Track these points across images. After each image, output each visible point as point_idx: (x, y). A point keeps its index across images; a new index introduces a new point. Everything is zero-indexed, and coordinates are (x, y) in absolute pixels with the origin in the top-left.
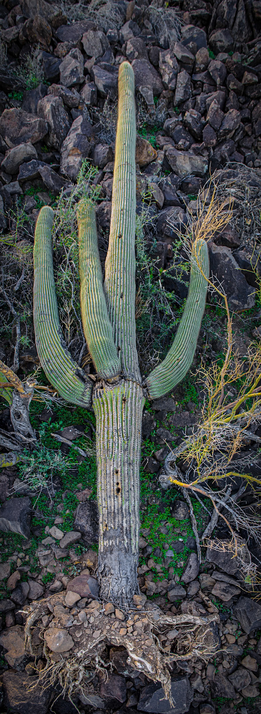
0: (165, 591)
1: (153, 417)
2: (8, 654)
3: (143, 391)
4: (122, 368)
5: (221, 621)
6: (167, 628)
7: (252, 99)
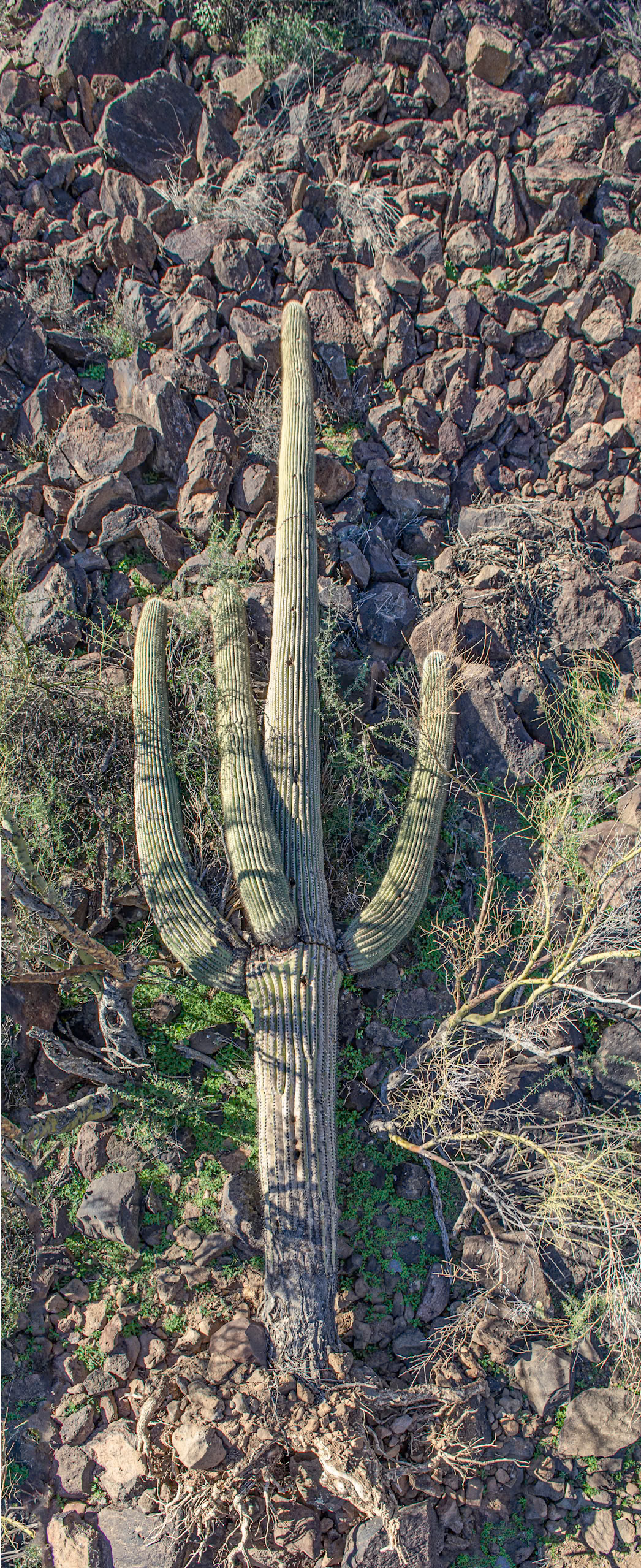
0: (387, 1340)
1: (358, 1001)
2: (106, 1475)
3: (338, 959)
4: (300, 919)
5: (492, 1392)
6: (393, 1413)
7: (528, 359)
